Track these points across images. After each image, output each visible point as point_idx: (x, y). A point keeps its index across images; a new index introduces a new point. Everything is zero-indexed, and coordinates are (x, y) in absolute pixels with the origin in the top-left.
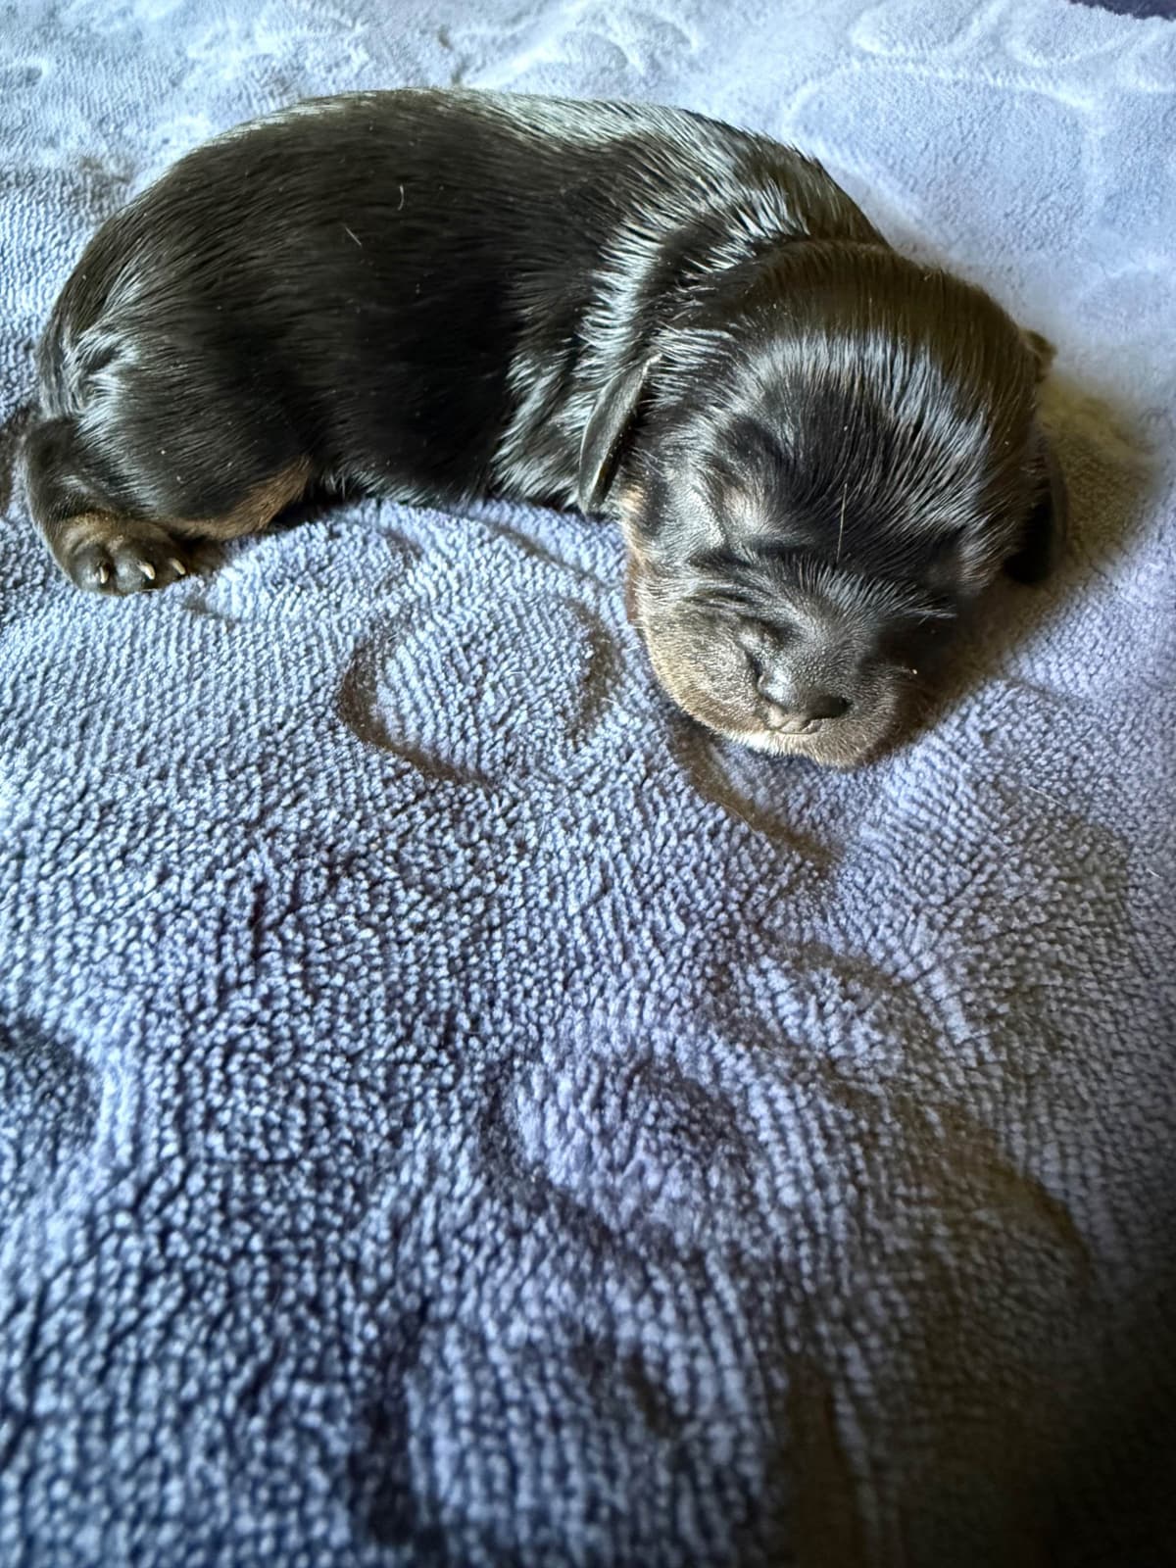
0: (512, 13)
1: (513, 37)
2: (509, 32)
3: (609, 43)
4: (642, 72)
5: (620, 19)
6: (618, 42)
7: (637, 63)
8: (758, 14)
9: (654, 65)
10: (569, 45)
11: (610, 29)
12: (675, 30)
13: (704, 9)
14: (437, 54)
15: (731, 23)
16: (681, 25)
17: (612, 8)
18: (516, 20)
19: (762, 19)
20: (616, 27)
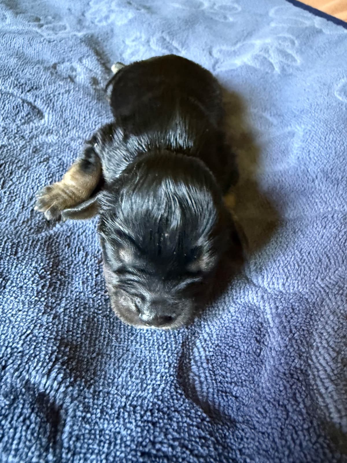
0: (234, 41)
1: (234, 51)
2: (233, 49)
3: (269, 61)
4: (279, 73)
5: (274, 52)
6: (272, 61)
7: (277, 70)
8: (322, 53)
9: (283, 69)
10: (256, 61)
11: (270, 56)
12: (292, 57)
13: (303, 49)
14: (208, 58)
15: (312, 55)
16: (294, 55)
17: (272, 47)
18: (236, 44)
19: (324, 55)
20: (272, 55)
